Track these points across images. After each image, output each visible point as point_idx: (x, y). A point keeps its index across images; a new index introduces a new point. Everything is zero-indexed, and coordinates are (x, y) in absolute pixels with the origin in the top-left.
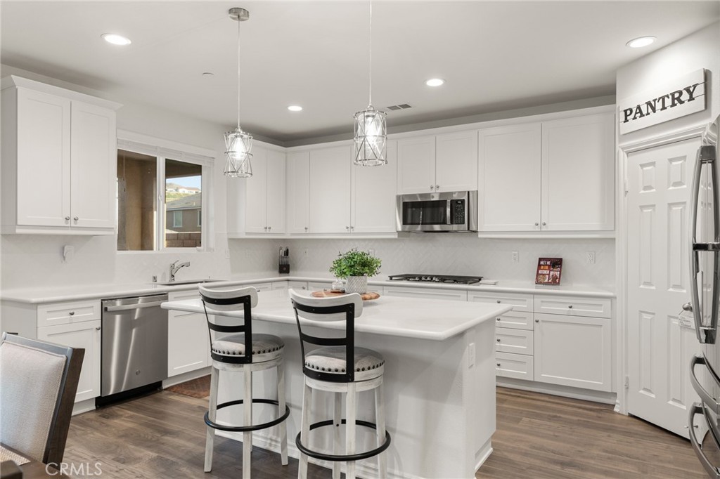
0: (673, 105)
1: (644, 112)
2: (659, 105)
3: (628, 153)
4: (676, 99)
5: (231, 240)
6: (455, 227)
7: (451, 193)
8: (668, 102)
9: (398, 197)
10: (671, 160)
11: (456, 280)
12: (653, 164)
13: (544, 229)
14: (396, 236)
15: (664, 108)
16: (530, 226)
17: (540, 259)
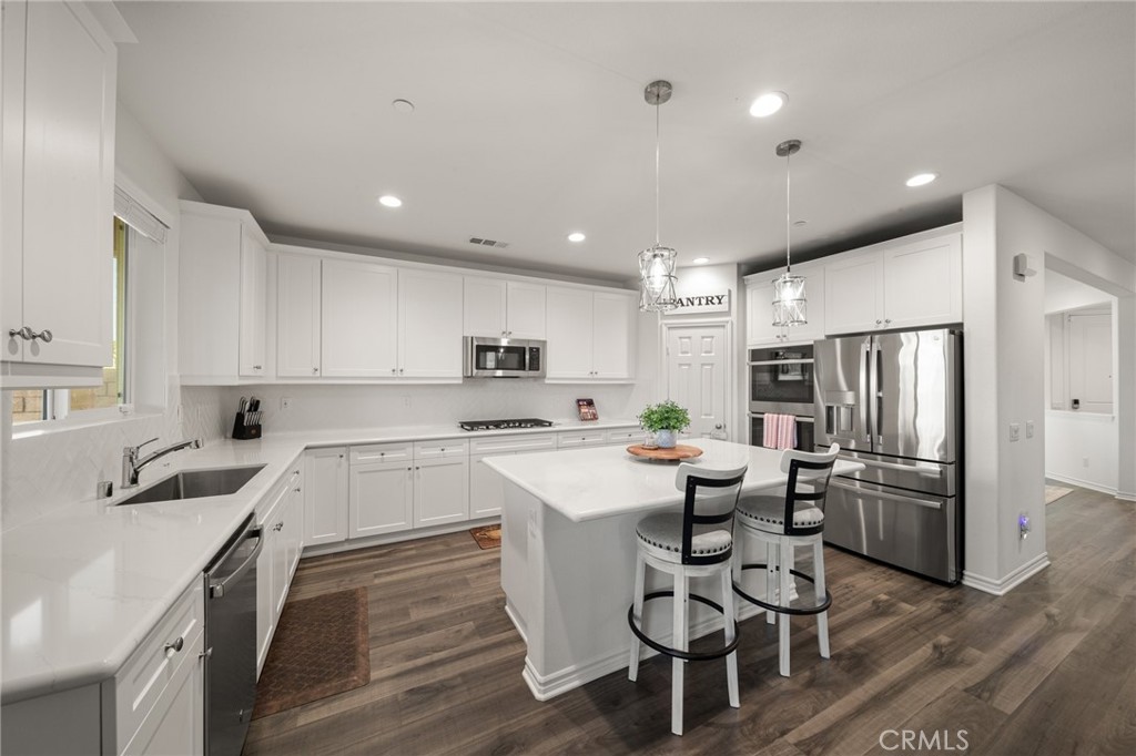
0: (707, 304)
1: (685, 303)
2: (696, 302)
3: (669, 328)
4: (709, 301)
5: (184, 388)
6: (532, 373)
7: (529, 341)
8: (704, 301)
9: (465, 339)
10: (703, 337)
11: (508, 423)
12: (689, 338)
13: (595, 376)
14: (461, 382)
15: (700, 304)
16: (586, 374)
17: (579, 401)
